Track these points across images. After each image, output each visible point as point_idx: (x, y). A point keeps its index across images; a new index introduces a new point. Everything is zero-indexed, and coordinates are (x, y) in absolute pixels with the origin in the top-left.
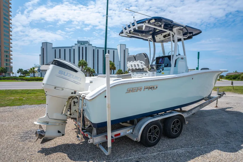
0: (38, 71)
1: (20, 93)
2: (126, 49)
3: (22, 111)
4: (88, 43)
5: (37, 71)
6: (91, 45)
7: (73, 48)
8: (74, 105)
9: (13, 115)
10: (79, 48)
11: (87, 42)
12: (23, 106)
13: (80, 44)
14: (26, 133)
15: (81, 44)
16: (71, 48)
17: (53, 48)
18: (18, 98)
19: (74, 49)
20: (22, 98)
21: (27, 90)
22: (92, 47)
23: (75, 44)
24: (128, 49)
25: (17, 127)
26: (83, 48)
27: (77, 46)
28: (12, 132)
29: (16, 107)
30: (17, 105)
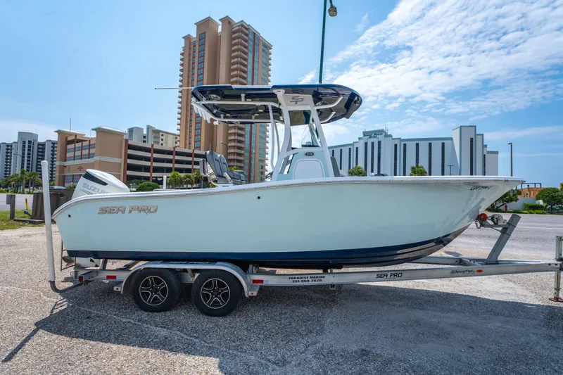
2: (476, 135)
4: (384, 134)
6: (390, 136)
7: (356, 146)
10: (366, 144)
11: (381, 132)
13: (369, 137)
16: (351, 147)
19: (357, 148)
22: (393, 139)
23: (360, 139)
24: (483, 135)
26: (373, 143)
27: (362, 141)
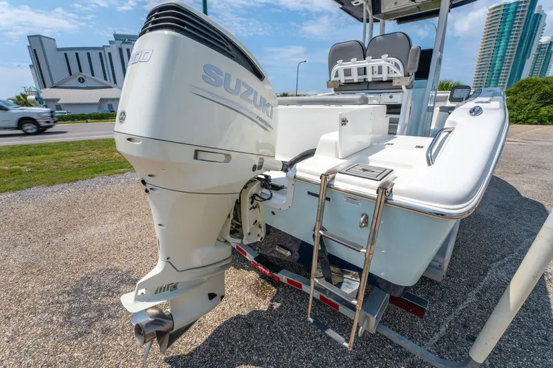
0: (38, 103)
1: (9, 155)
3: (31, 207)
5: (34, 102)
7: (108, 50)
8: (251, 206)
9: (8, 224)
10: (120, 50)
12: (29, 192)
13: (121, 42)
14: (76, 291)
15: (124, 43)
16: (102, 52)
17: (59, 50)
18: (7, 168)
19: (110, 54)
20: (18, 167)
21: (25, 145)
23: (111, 42)
25: (34, 271)
27: (114, 45)
28: (22, 295)
29: (9, 195)
30: (10, 190)
